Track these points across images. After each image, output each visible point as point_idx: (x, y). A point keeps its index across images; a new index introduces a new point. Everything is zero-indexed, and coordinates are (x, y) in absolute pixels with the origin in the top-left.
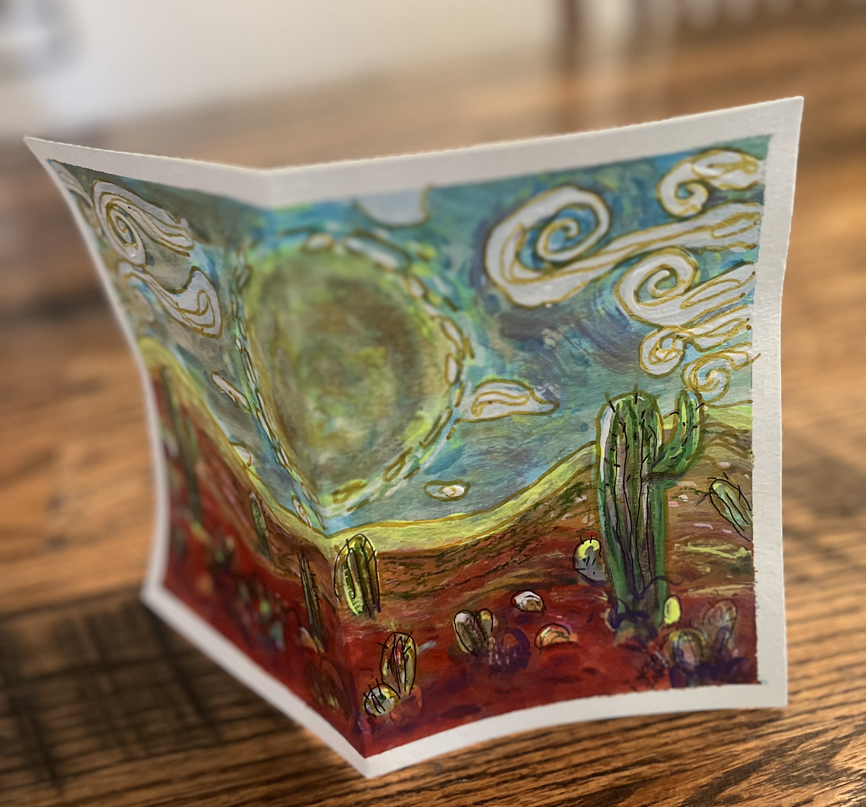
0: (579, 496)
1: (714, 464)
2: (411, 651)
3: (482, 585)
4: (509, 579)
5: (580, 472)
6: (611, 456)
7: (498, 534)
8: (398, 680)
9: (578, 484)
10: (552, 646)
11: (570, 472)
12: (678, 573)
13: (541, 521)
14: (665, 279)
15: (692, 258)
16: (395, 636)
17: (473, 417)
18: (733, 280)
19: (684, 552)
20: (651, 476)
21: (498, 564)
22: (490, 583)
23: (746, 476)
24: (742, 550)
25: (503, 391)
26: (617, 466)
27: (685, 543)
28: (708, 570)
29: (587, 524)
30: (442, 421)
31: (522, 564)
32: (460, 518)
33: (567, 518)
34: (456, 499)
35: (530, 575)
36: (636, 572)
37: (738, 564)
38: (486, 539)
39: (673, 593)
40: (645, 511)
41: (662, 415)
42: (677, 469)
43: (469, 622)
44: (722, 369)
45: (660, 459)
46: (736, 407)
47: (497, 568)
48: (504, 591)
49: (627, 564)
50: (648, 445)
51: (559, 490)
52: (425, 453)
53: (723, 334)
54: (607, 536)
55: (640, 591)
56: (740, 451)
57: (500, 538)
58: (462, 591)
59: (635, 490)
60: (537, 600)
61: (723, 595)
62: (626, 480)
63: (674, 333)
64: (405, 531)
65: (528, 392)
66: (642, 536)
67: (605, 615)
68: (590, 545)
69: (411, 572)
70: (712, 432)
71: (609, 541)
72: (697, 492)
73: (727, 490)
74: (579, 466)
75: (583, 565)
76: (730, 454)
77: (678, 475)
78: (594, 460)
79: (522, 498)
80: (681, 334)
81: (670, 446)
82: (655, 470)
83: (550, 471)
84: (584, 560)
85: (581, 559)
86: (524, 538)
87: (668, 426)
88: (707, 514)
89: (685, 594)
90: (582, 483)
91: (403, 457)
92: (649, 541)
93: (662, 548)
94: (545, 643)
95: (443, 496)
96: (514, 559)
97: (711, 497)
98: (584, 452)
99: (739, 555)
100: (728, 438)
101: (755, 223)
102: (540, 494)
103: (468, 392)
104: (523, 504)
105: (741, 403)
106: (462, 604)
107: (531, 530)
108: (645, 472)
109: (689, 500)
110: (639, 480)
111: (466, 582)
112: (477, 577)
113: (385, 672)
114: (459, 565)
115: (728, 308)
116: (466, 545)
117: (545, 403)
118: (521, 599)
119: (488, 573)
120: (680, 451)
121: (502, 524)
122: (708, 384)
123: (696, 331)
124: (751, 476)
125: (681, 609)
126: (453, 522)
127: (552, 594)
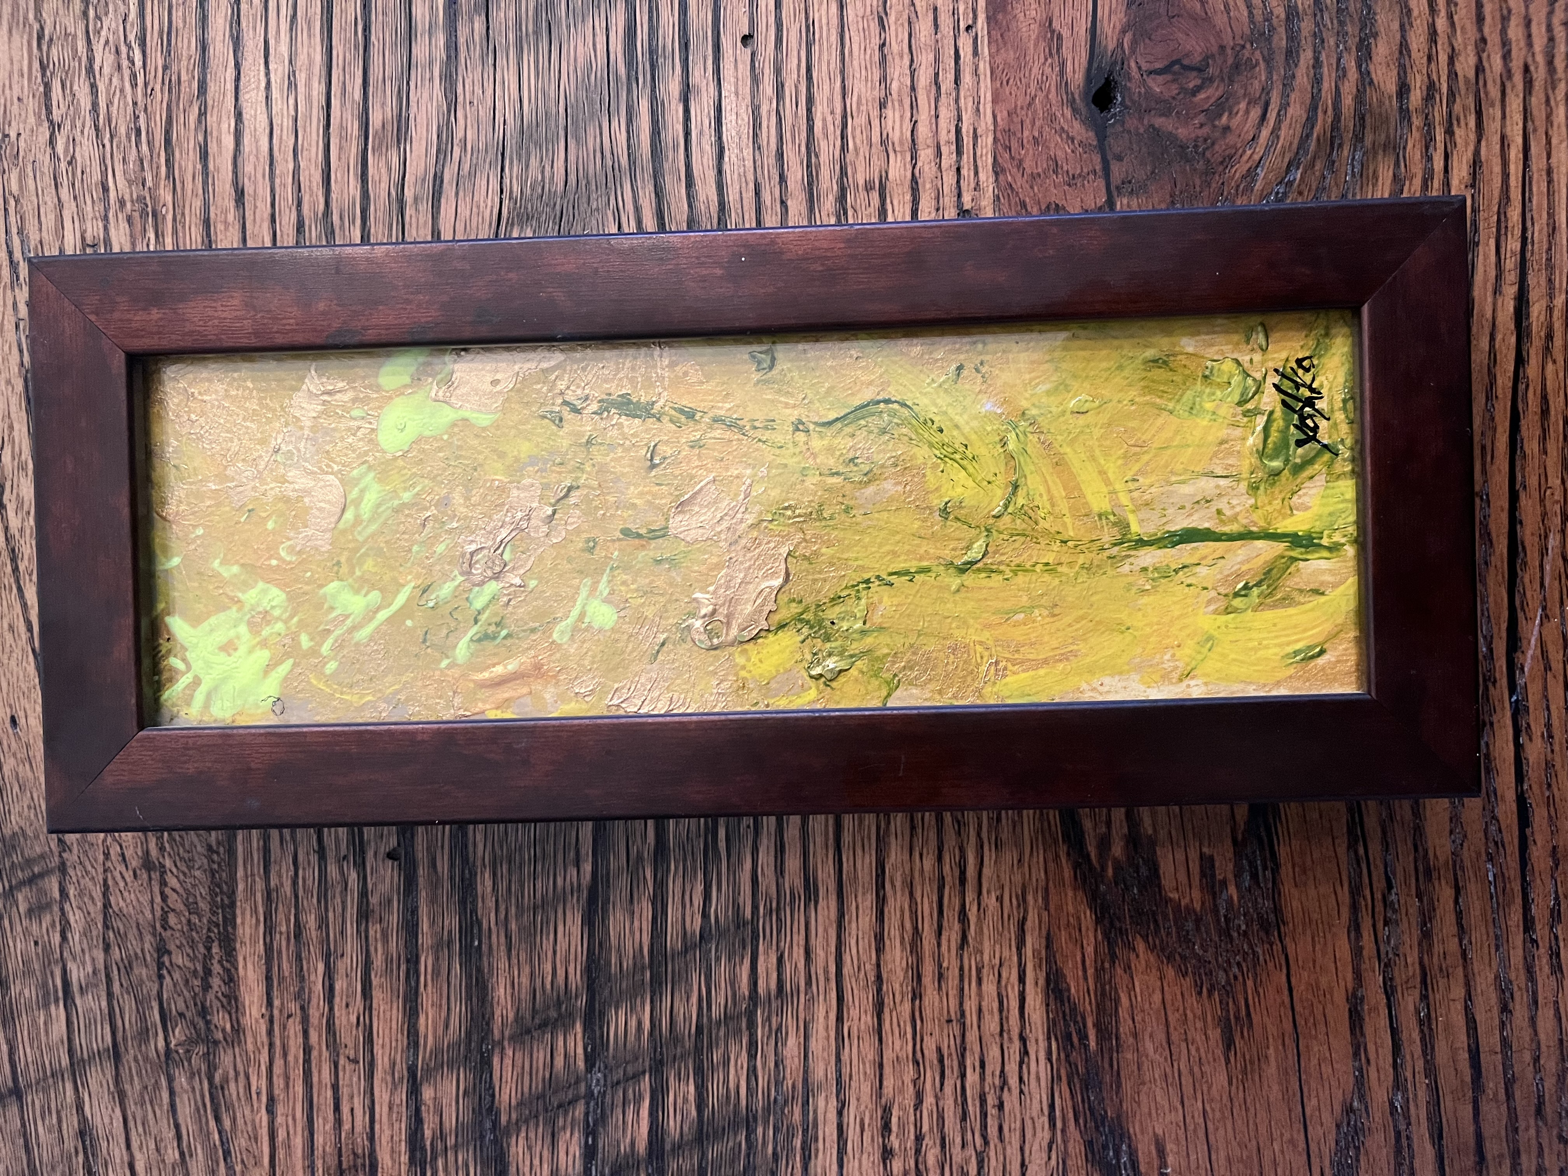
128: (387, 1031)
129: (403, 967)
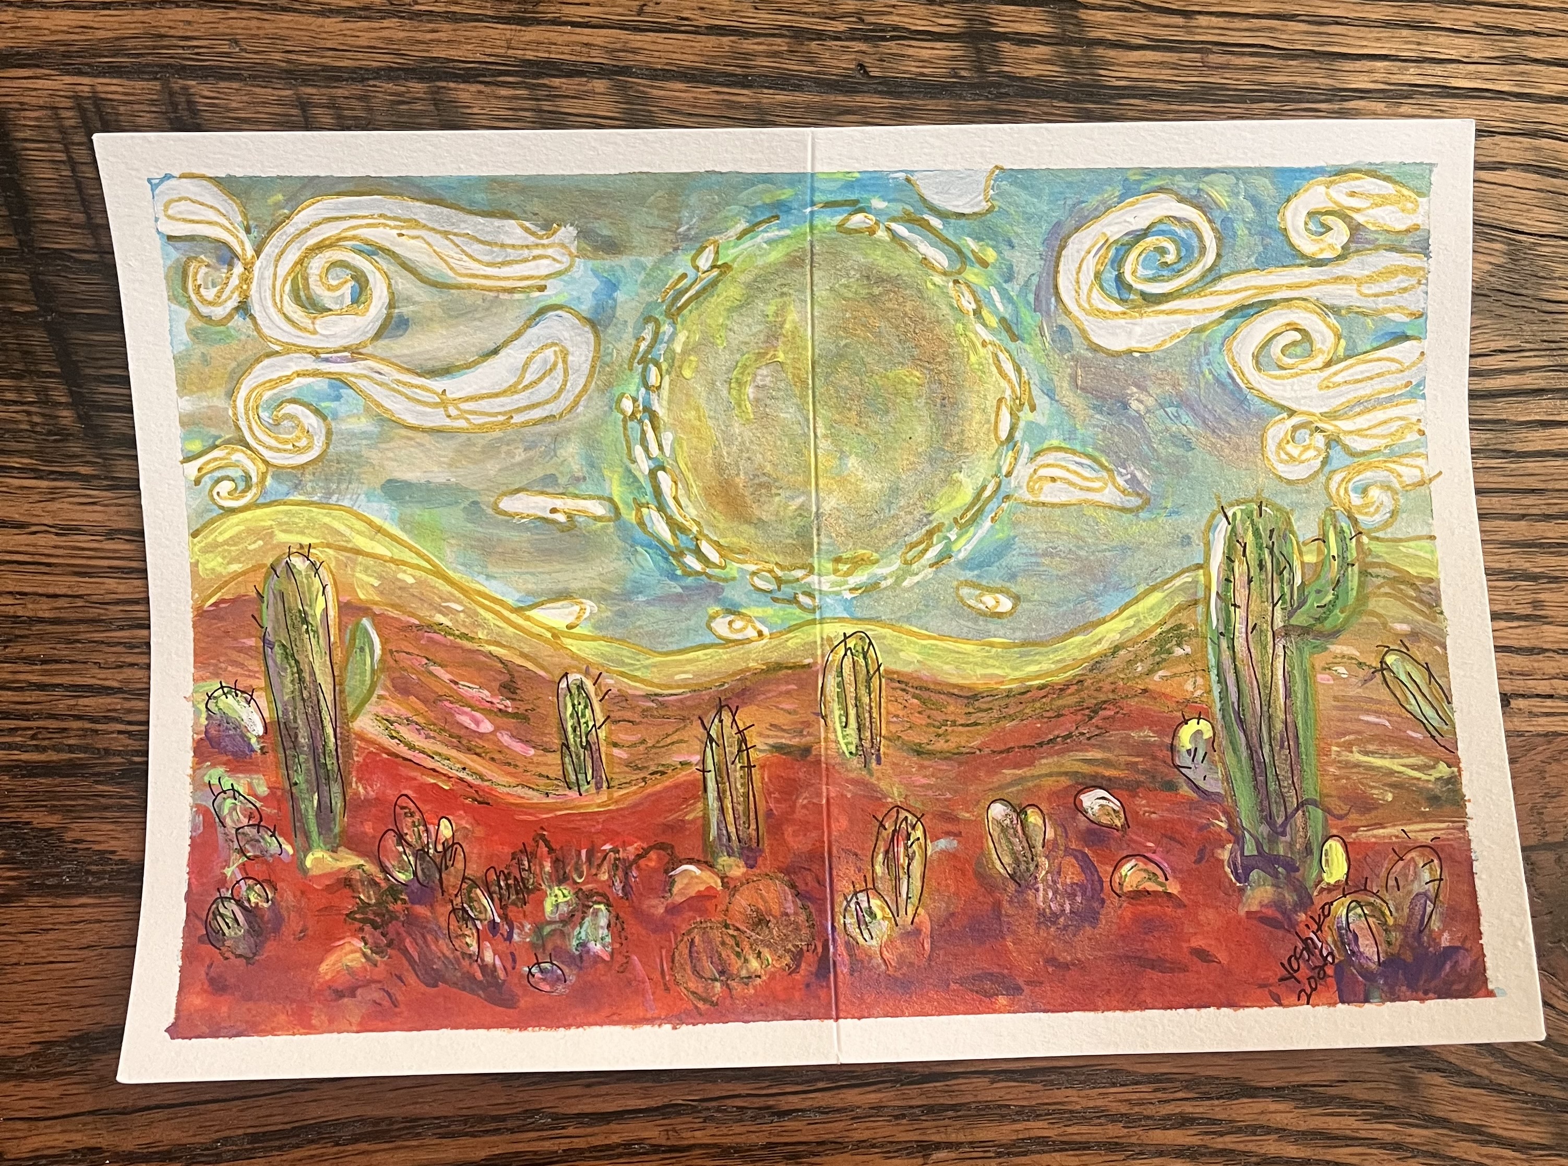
0: (1179, 645)
1: (1385, 625)
2: (920, 847)
3: (1031, 763)
4: (1073, 761)
5: (1180, 609)
6: (1227, 591)
7: (1057, 684)
8: (896, 890)
9: (1179, 627)
10: (1139, 895)
11: (1166, 606)
12: (1339, 798)
13: (1122, 676)
14: (1294, 344)
15: (1332, 320)
16: (898, 812)
17: (1029, 497)
18: (1392, 360)
19: (1347, 762)
20: (1287, 631)
21: (1056, 733)
22: (1044, 761)
23: (1438, 648)
24: (1442, 766)
25: (1073, 467)
26: (1235, 605)
27: (1348, 747)
28: (1390, 797)
29: (1193, 693)
30: (987, 493)
31: (1093, 741)
32: (1005, 646)
33: (1162, 677)
34: (1000, 615)
35: (1107, 763)
36: (1273, 787)
37: (1438, 789)
38: (1041, 688)
39: (1335, 832)
40: (1281, 683)
41: (1301, 540)
42: (1328, 625)
43: (1008, 822)
44: (1387, 487)
45: (1302, 604)
46: (1412, 544)
47: (1055, 739)
48: (1065, 781)
49: (1258, 771)
50: (1282, 581)
51: (1150, 631)
52: (959, 536)
53: (1384, 436)
54: (1223, 717)
55: (1280, 821)
56: (1425, 609)
57: (1061, 690)
58: (1001, 765)
59: (1265, 648)
60: (1117, 808)
61: (1416, 840)
62: (1250, 630)
63: (1312, 422)
64: (924, 646)
65: (1105, 474)
66: (1279, 726)
67: (1225, 855)
68: (1199, 727)
69: (928, 712)
70: (1377, 576)
71: (1227, 727)
72: (1360, 664)
73: (1409, 668)
74: (1179, 600)
75: (1187, 761)
76: (1408, 612)
77: (1329, 635)
78: (1201, 594)
79: (1097, 635)
80: (1320, 425)
81: (1316, 586)
82: (1293, 621)
83: (1137, 600)
84: (1189, 751)
85: (1184, 750)
86: (1095, 698)
87: (1311, 558)
88: (1379, 702)
89: (1354, 835)
90: (1185, 626)
91: (930, 534)
92: (1290, 735)
93: (1312, 750)
94: (1127, 888)
95: (982, 607)
96: (1082, 730)
97: (1383, 675)
98: (1186, 578)
99: (1439, 775)
100: (1402, 587)
101: (1419, 283)
102: (1122, 633)
103: (1023, 459)
104: (1095, 643)
105: (1419, 538)
106: (1001, 788)
107: (1107, 687)
108: (1279, 623)
109: (1350, 676)
110: (1270, 634)
111: (1009, 750)
112: (1025, 747)
113: (879, 869)
114: (999, 719)
115: (1390, 399)
116: (1010, 690)
117: (1129, 494)
118: (1091, 801)
119: (1041, 744)
120: (1330, 597)
121: (1064, 669)
122: (1366, 505)
123: (1344, 425)
124: (1445, 648)
125: (1348, 859)
126: (994, 650)
127: (1138, 801)
128: (670, 48)
129: (739, 71)
